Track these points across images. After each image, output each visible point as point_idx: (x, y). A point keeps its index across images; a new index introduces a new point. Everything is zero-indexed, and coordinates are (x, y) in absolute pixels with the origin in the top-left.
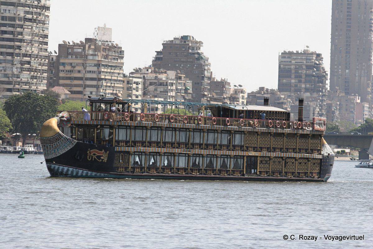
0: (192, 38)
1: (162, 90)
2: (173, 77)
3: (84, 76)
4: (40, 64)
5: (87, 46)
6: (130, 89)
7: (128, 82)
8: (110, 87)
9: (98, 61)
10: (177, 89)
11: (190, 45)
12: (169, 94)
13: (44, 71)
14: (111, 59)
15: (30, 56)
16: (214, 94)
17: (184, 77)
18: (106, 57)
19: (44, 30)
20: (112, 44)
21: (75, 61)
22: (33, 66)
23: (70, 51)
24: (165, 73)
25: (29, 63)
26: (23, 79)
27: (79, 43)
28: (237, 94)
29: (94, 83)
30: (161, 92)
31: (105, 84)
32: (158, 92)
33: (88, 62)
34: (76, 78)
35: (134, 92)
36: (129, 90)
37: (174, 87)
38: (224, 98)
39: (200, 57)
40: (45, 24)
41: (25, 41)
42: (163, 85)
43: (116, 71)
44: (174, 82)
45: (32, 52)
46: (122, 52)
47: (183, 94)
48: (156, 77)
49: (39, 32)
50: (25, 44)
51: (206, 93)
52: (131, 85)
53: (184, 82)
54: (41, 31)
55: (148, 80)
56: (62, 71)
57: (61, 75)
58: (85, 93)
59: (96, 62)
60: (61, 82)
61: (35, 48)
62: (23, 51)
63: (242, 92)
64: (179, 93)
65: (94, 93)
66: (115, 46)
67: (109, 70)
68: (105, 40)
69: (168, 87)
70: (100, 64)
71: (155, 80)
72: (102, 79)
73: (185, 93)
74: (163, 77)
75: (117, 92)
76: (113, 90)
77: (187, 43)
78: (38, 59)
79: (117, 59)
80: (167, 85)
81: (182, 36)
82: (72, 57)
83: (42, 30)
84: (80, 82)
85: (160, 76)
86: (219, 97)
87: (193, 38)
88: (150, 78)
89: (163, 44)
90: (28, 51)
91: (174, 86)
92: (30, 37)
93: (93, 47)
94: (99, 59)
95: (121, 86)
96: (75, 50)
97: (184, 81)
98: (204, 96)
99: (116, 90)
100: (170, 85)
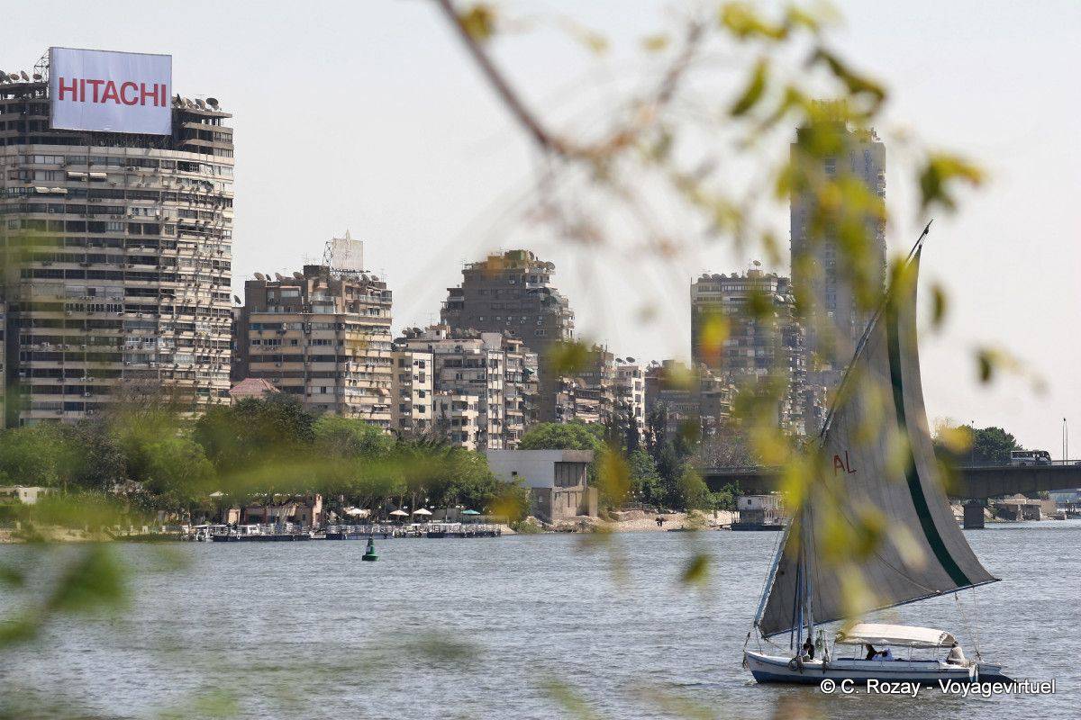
0: (529, 256)
1: (474, 377)
2: (498, 347)
3: (306, 351)
4: (215, 329)
5: (311, 284)
6: (406, 378)
7: (402, 363)
8: (363, 374)
9: (337, 316)
10: (506, 373)
11: (527, 271)
12: (490, 386)
13: (222, 346)
14: (365, 311)
15: (192, 311)
16: (582, 381)
17: (520, 346)
18: (354, 307)
19: (222, 252)
20: (364, 277)
21: (285, 320)
22: (201, 335)
23: (272, 295)
24: (479, 337)
25: (192, 327)
26: (180, 366)
27: (292, 276)
28: (626, 379)
29: (330, 367)
30: (471, 381)
31: (353, 369)
32: (464, 382)
33: (314, 320)
34: (289, 358)
35: (416, 385)
36: (405, 381)
37: (500, 370)
38: (603, 390)
39: (550, 299)
40: (223, 237)
41: (183, 277)
42: (477, 366)
43: (376, 338)
44: (501, 357)
45: (199, 302)
46: (386, 295)
47: (518, 385)
48: (458, 347)
49: (211, 256)
50: (182, 284)
51: (566, 380)
52: (409, 369)
53: (521, 357)
54: (216, 254)
55: (441, 354)
56: (254, 342)
57: (254, 350)
58: (309, 391)
59: (332, 321)
60: (254, 366)
61: (203, 292)
62: (178, 302)
63: (635, 373)
64: (511, 382)
65: (329, 390)
66: (371, 280)
67: (361, 337)
68: (350, 268)
69: (487, 370)
70: (340, 325)
71: (456, 354)
72: (347, 358)
73: (524, 381)
74: (474, 347)
75: (380, 386)
76: (371, 382)
77: (519, 267)
78: (211, 319)
79: (378, 310)
80: (484, 365)
81: (508, 251)
82: (276, 309)
83: (218, 252)
84: (298, 367)
85: (467, 346)
86: (591, 387)
87: (532, 254)
88: (446, 351)
89: (464, 272)
90: (189, 301)
91: (500, 367)
92: (194, 269)
93: (323, 285)
94: (340, 313)
95: (388, 370)
96: (285, 294)
97: (520, 354)
98: (562, 386)
99: (378, 382)
100: (491, 366)
